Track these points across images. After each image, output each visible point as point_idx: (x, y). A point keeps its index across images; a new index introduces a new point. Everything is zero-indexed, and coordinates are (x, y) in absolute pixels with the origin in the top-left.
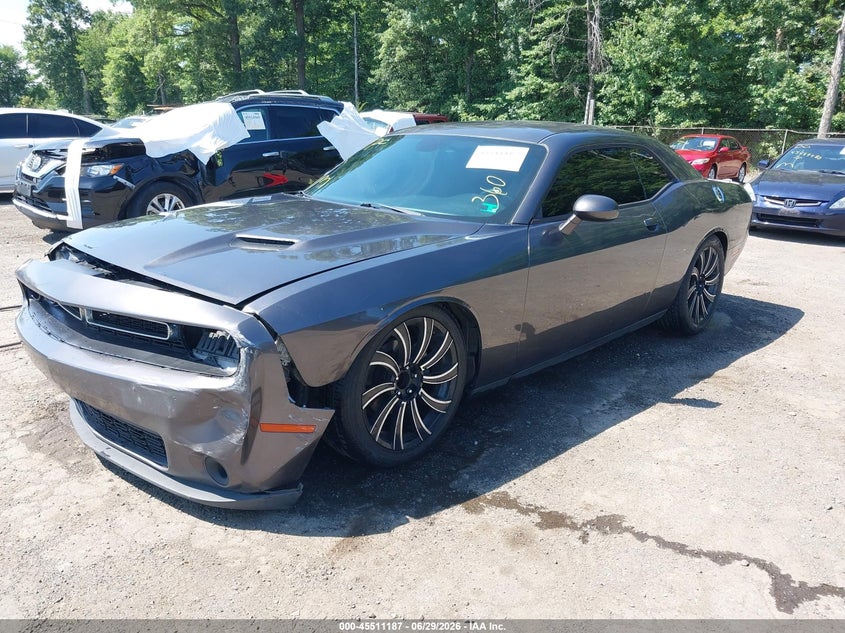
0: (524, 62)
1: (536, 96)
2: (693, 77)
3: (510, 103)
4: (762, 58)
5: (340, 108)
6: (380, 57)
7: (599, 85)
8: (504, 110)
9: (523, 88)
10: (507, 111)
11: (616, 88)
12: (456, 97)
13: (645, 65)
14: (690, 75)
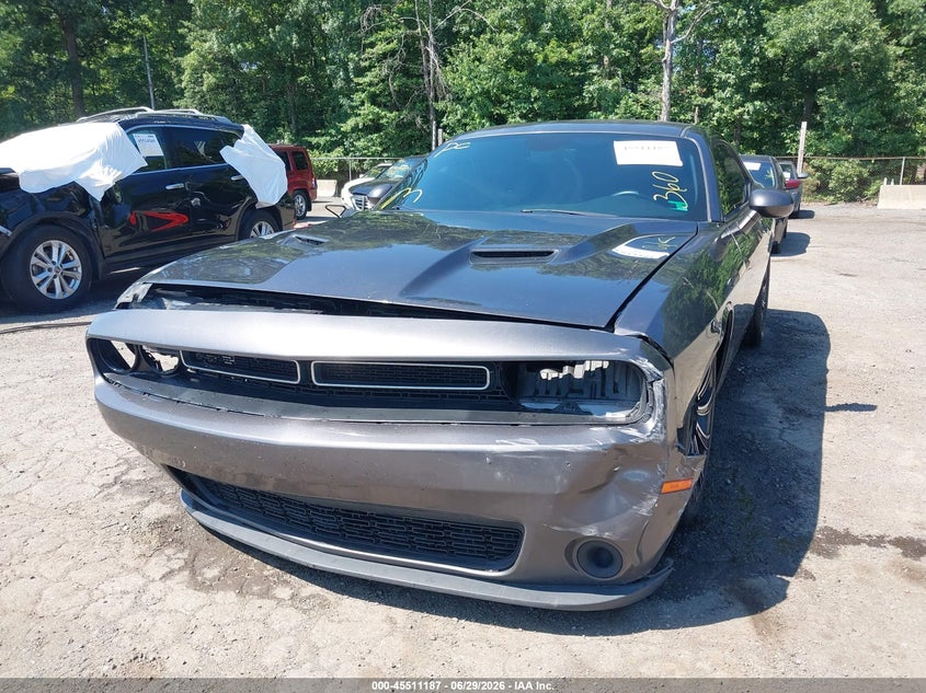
0: (357, 91)
1: (375, 126)
2: (535, 105)
3: (345, 135)
4: (597, 86)
5: (242, 131)
6: (183, 85)
7: (440, 115)
8: (339, 143)
9: (358, 119)
10: (343, 144)
11: (459, 117)
12: (281, 130)
13: (486, 93)
14: (532, 103)
